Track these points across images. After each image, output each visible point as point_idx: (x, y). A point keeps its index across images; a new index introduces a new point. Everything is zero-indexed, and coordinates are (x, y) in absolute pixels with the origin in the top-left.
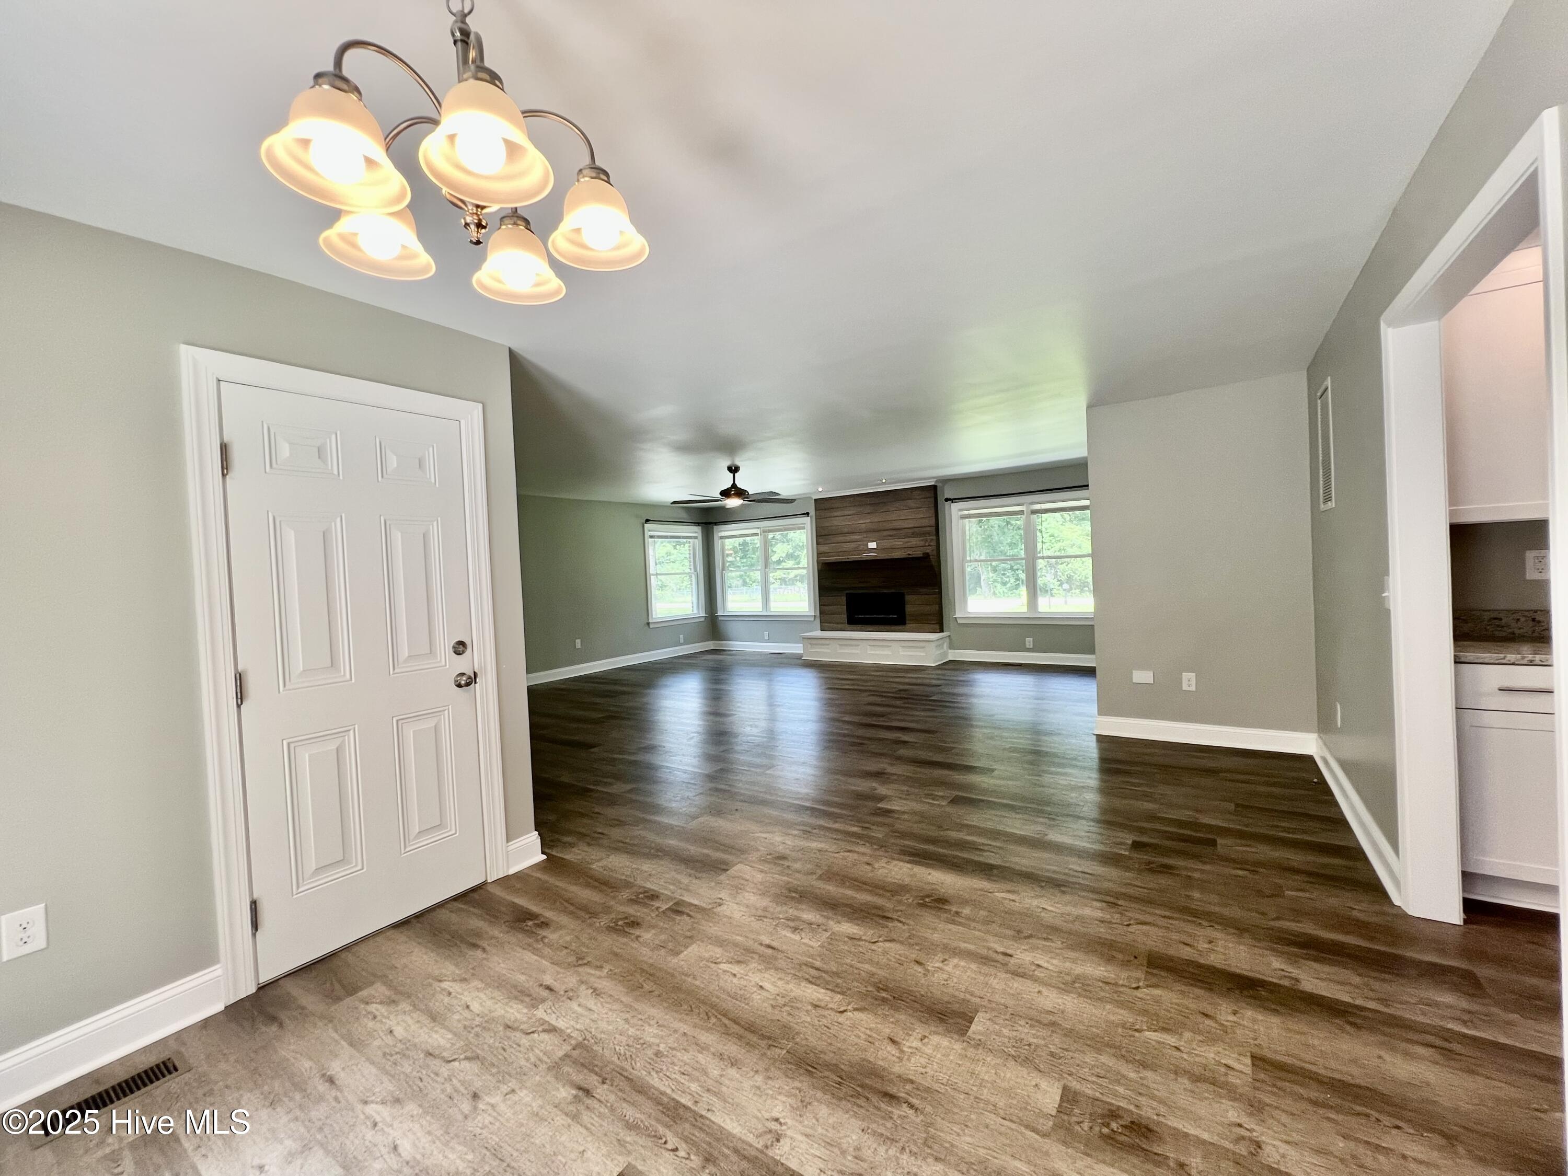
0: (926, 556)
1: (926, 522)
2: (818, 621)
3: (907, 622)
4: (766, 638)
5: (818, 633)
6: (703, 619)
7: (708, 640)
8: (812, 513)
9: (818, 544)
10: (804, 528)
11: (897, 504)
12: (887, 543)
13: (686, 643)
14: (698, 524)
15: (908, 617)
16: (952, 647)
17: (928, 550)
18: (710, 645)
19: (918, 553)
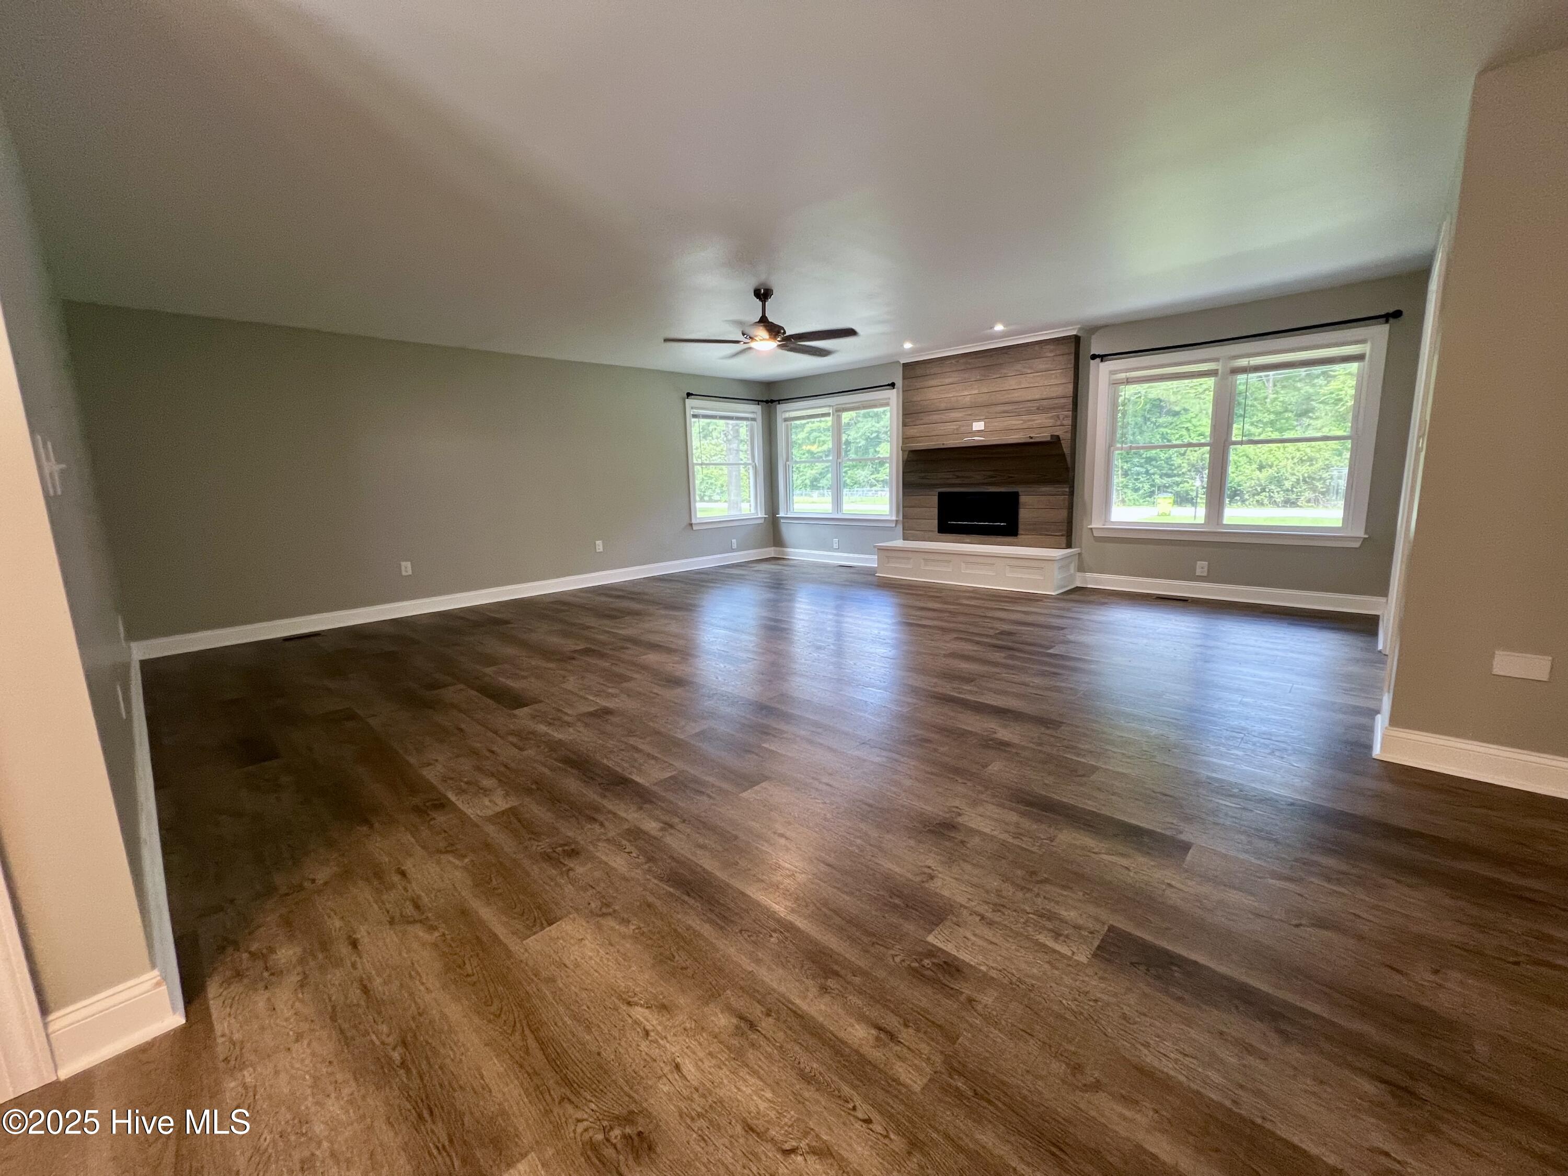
0: (1056, 441)
1: (1059, 391)
2: (900, 527)
3: (1020, 532)
4: (836, 546)
5: (899, 543)
6: (762, 521)
7: (767, 547)
8: (899, 383)
9: (905, 425)
10: (887, 404)
11: (1018, 367)
12: (999, 424)
13: (740, 549)
14: (758, 402)
15: (1021, 526)
16: (1081, 568)
17: (1059, 432)
18: (770, 552)
19: (1043, 435)
